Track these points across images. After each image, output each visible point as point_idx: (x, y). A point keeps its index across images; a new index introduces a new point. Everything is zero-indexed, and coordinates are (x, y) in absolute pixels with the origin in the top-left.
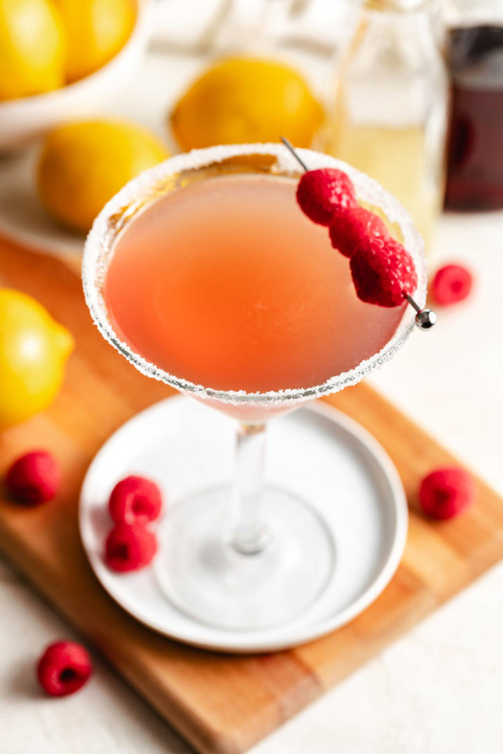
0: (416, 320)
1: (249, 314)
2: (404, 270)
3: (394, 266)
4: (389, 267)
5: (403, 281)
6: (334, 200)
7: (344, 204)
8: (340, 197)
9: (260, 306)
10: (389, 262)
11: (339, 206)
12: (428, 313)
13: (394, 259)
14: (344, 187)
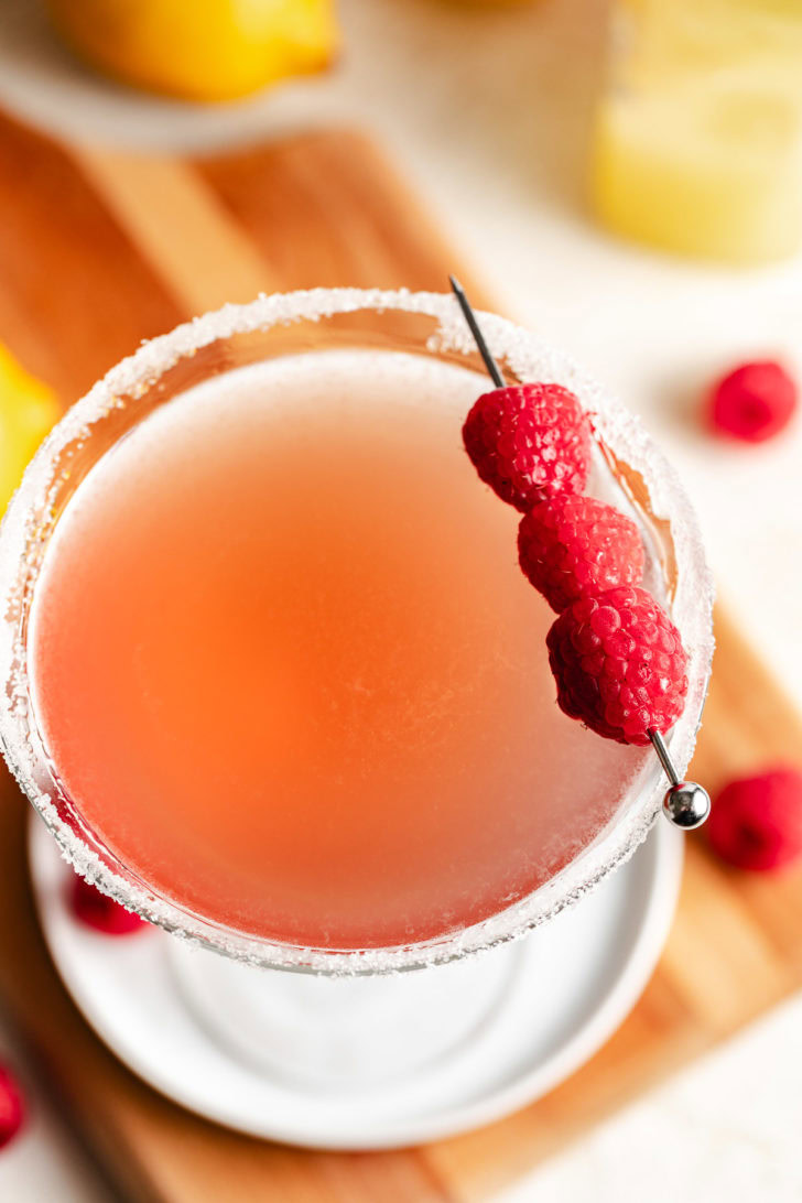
0: (666, 805)
1: (335, 706)
2: (655, 689)
3: (633, 680)
4: (625, 681)
5: (651, 709)
6: (537, 475)
7: (557, 485)
8: (550, 468)
9: (358, 687)
10: (625, 666)
11: (547, 490)
12: (691, 795)
13: (636, 660)
14: (561, 445)
